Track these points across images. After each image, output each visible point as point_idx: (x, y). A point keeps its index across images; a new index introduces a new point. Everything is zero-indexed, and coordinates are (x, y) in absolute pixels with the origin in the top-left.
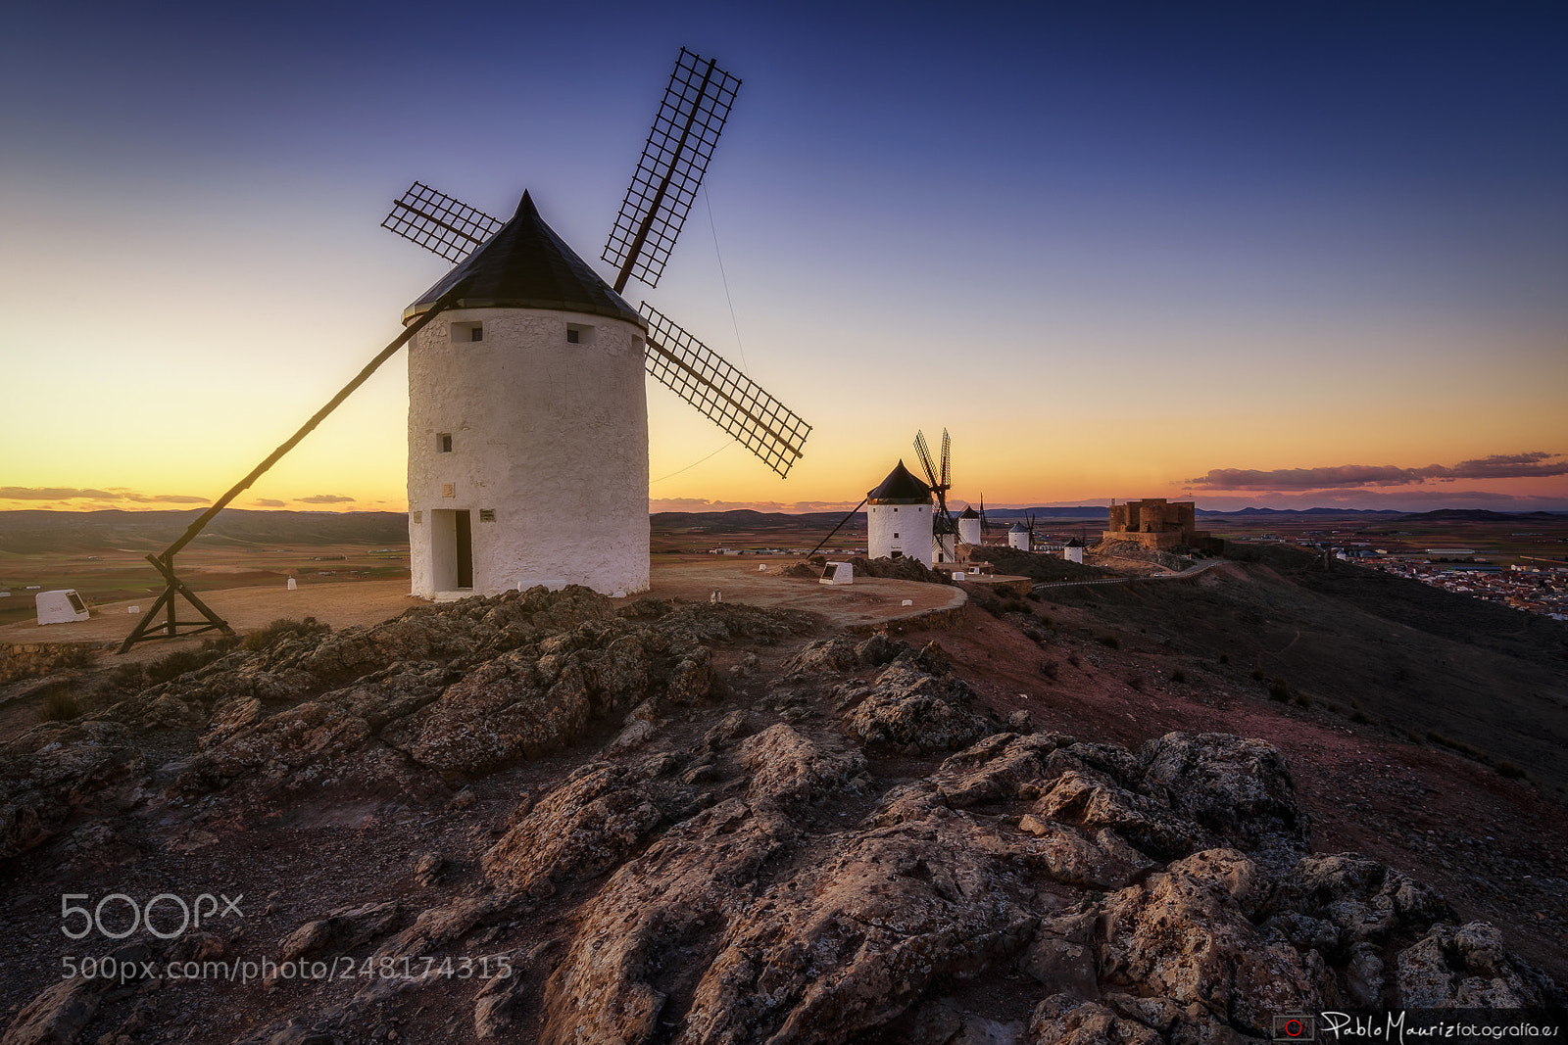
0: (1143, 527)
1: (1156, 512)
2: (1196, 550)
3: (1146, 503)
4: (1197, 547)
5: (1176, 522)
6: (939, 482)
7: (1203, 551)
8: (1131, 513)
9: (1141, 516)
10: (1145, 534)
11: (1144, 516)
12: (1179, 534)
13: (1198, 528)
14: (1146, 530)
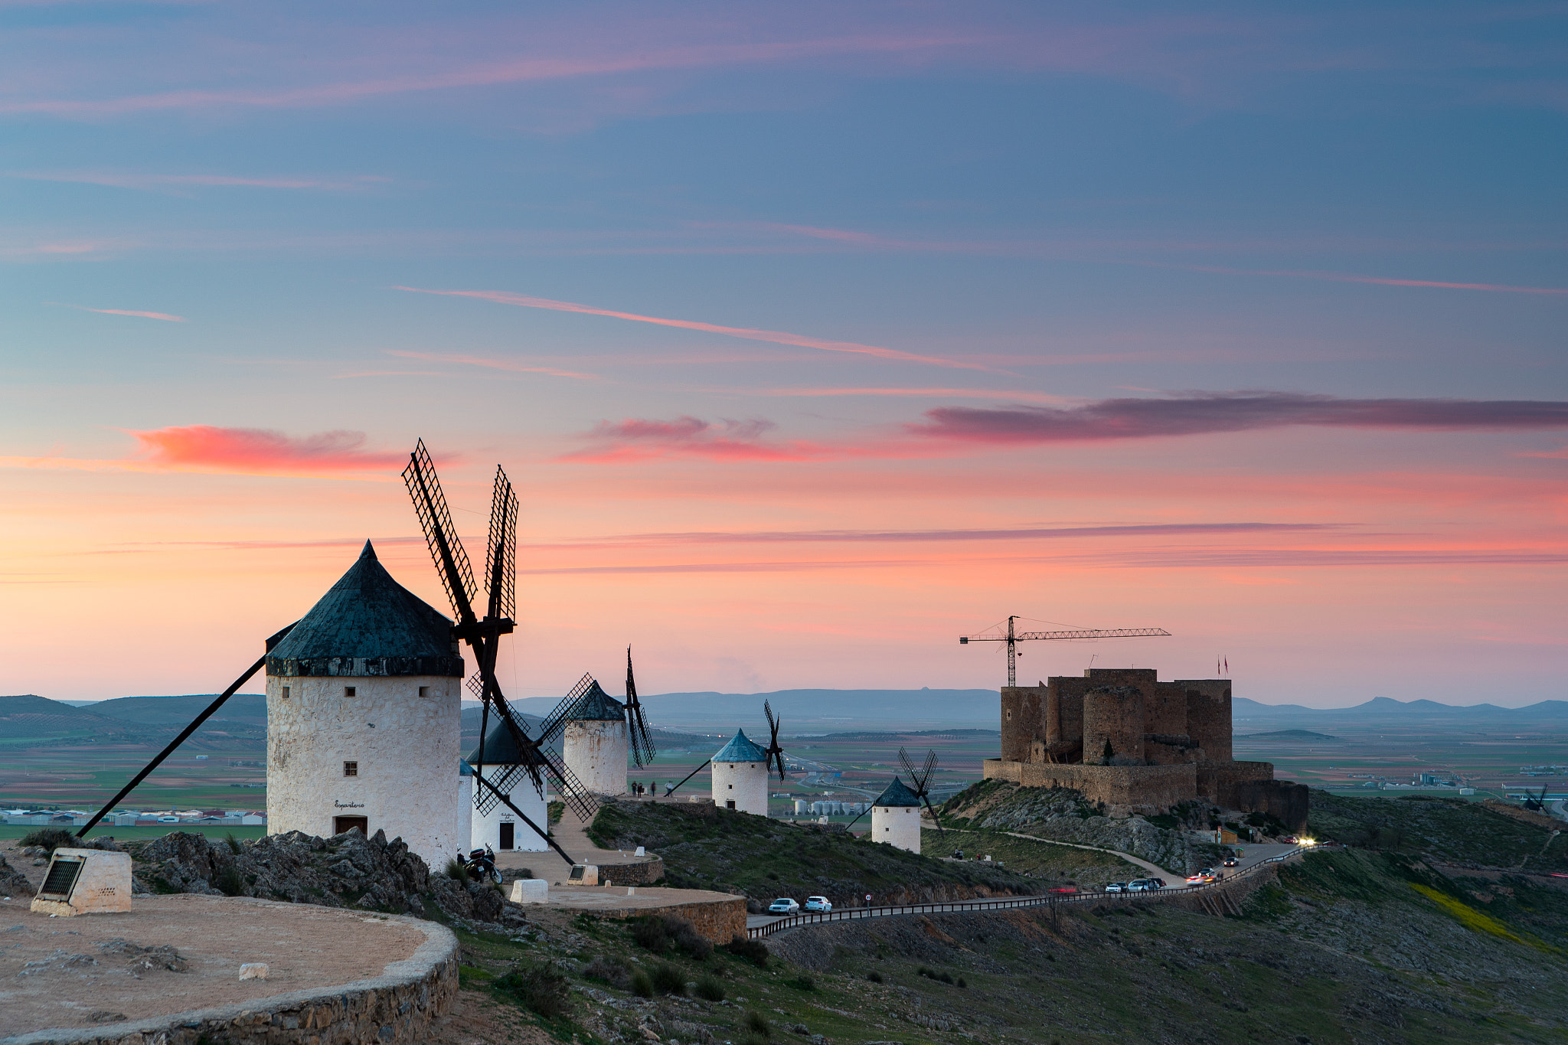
0: (1091, 750)
1: (1129, 705)
2: (1234, 816)
3: (1101, 681)
4: (1237, 807)
5: (1182, 734)
6: (480, 608)
7: (1254, 820)
8: (1059, 708)
9: (1087, 717)
10: (1097, 771)
11: (1094, 721)
12: (1190, 770)
13: (1240, 751)
14: (1099, 757)
